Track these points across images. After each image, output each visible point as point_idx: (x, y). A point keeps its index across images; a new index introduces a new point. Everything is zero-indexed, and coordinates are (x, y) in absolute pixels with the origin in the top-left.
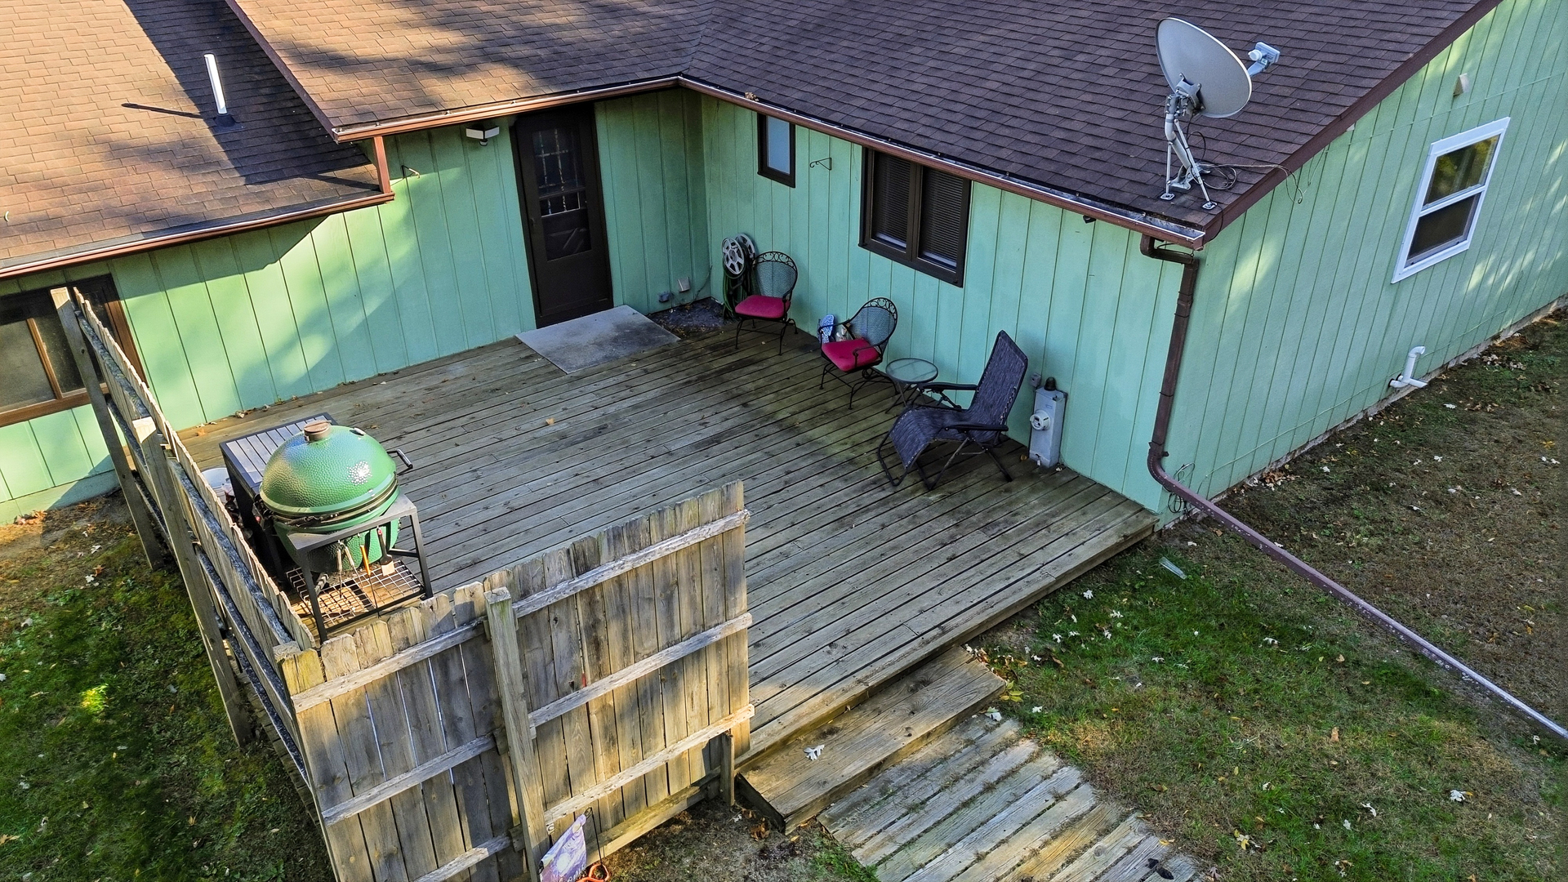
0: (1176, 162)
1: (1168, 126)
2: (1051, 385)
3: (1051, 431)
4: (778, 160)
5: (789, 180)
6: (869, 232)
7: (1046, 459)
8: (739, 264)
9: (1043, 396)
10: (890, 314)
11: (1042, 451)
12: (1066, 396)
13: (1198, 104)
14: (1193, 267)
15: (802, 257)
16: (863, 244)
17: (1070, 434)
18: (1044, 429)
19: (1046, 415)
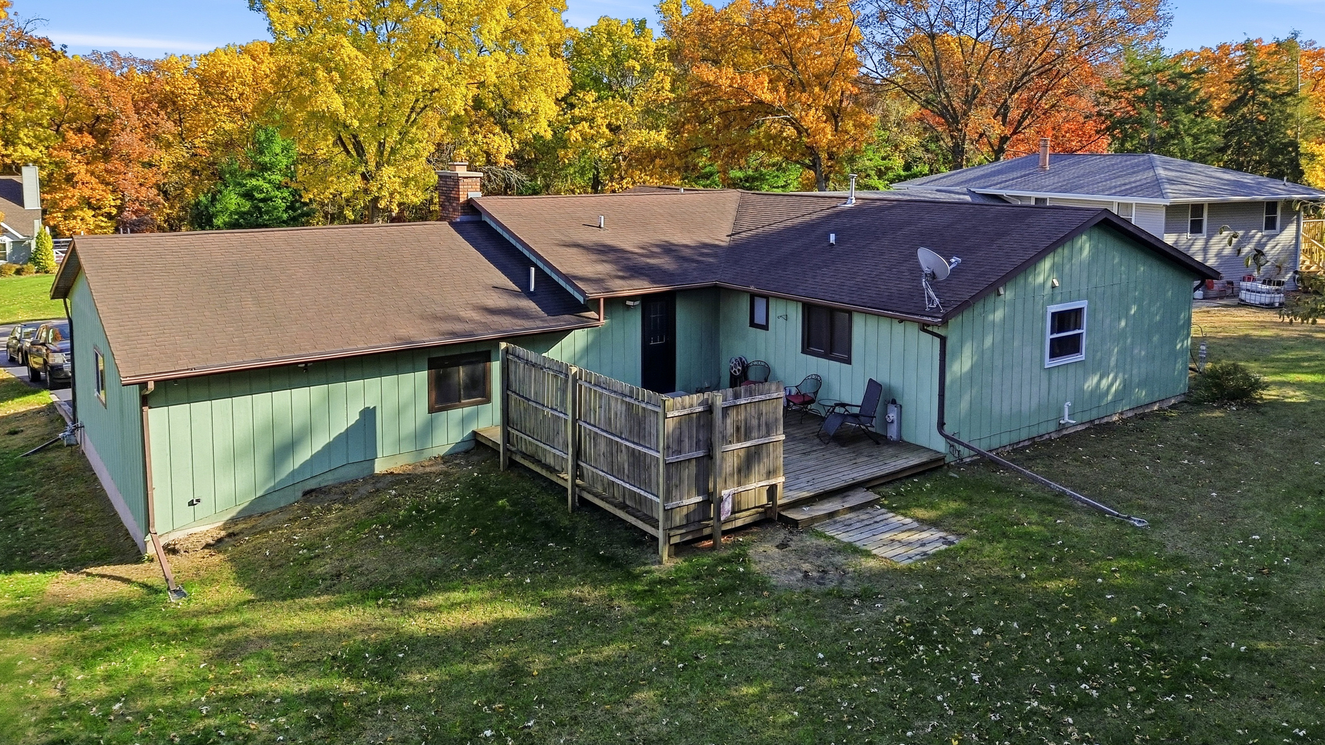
0: (929, 297)
1: (924, 283)
2: (894, 402)
3: (895, 422)
4: (760, 318)
5: (765, 327)
6: (806, 345)
7: (894, 437)
8: (739, 370)
9: (891, 407)
10: (818, 381)
11: (892, 433)
12: (901, 406)
13: (933, 275)
14: (943, 340)
15: (772, 362)
16: (803, 352)
17: (904, 425)
18: (892, 422)
19: (893, 415)
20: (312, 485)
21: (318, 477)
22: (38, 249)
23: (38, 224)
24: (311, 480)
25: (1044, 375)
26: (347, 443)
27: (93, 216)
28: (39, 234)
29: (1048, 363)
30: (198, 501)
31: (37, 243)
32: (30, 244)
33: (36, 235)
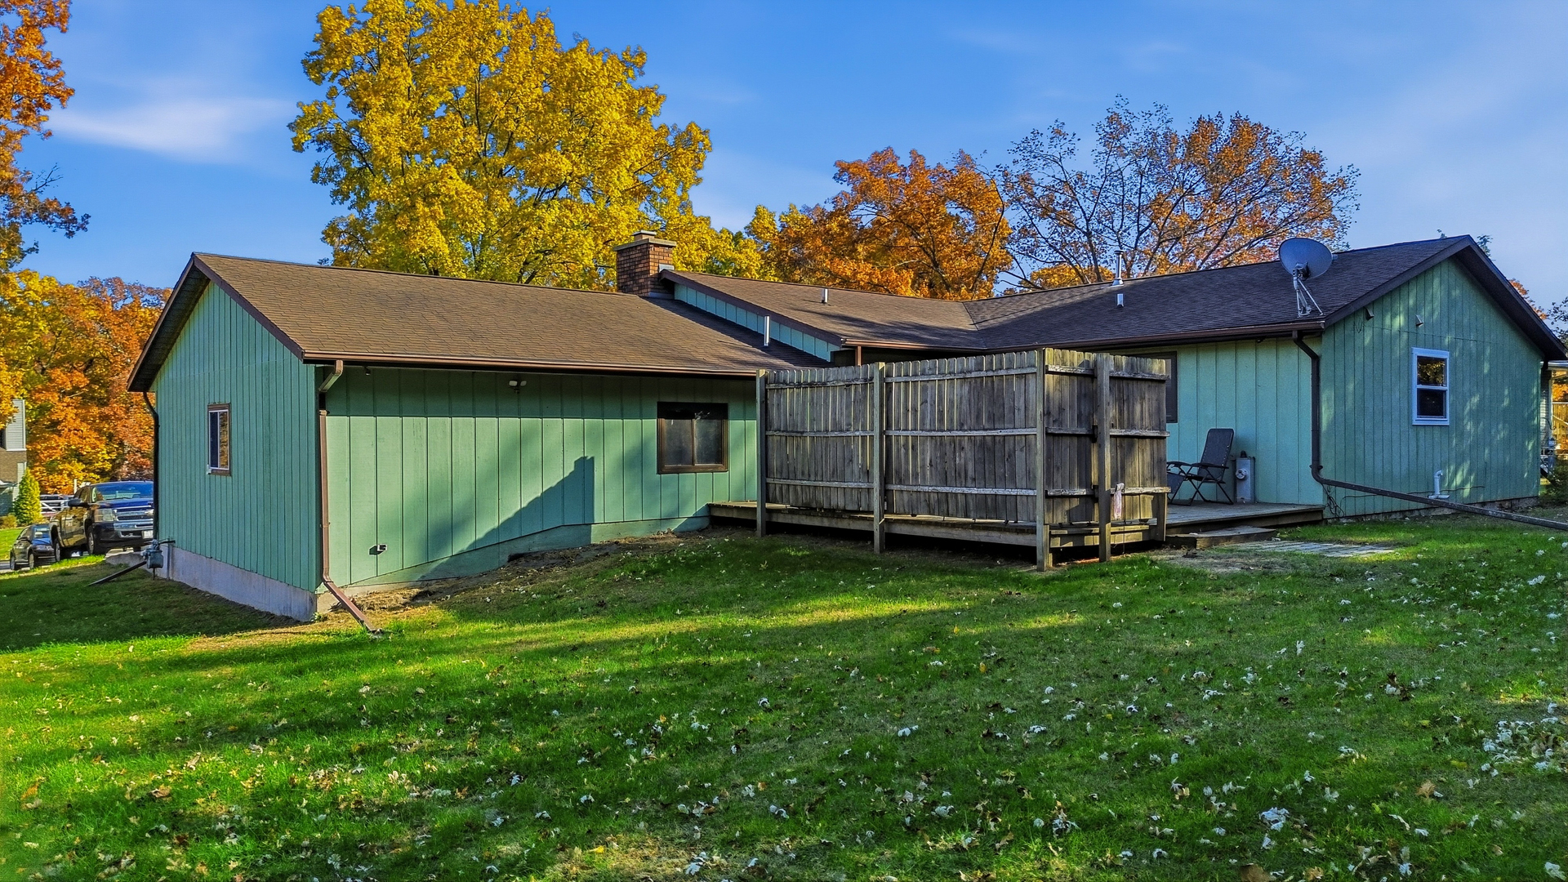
0: (1301, 303)
1: (1295, 282)
2: (1244, 455)
3: (1249, 480)
7: (1248, 498)
9: (1242, 461)
11: (1244, 493)
12: (1254, 458)
13: (1307, 272)
14: (1316, 360)
17: (1260, 479)
18: (1244, 479)
19: (1245, 470)
20: (521, 547)
21: (527, 538)
22: (21, 498)
23: (22, 468)
24: (519, 541)
25: (1412, 433)
26: (563, 497)
27: (83, 471)
28: (24, 479)
29: (1416, 420)
30: (383, 547)
31: (21, 490)
32: (11, 492)
33: (20, 480)
